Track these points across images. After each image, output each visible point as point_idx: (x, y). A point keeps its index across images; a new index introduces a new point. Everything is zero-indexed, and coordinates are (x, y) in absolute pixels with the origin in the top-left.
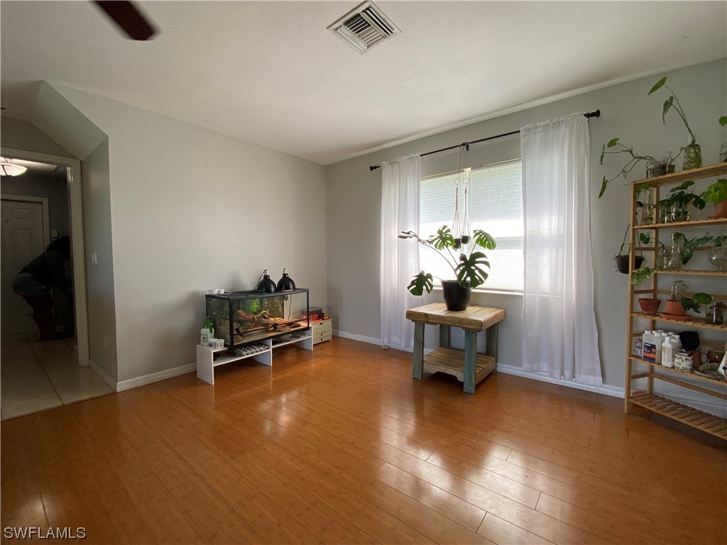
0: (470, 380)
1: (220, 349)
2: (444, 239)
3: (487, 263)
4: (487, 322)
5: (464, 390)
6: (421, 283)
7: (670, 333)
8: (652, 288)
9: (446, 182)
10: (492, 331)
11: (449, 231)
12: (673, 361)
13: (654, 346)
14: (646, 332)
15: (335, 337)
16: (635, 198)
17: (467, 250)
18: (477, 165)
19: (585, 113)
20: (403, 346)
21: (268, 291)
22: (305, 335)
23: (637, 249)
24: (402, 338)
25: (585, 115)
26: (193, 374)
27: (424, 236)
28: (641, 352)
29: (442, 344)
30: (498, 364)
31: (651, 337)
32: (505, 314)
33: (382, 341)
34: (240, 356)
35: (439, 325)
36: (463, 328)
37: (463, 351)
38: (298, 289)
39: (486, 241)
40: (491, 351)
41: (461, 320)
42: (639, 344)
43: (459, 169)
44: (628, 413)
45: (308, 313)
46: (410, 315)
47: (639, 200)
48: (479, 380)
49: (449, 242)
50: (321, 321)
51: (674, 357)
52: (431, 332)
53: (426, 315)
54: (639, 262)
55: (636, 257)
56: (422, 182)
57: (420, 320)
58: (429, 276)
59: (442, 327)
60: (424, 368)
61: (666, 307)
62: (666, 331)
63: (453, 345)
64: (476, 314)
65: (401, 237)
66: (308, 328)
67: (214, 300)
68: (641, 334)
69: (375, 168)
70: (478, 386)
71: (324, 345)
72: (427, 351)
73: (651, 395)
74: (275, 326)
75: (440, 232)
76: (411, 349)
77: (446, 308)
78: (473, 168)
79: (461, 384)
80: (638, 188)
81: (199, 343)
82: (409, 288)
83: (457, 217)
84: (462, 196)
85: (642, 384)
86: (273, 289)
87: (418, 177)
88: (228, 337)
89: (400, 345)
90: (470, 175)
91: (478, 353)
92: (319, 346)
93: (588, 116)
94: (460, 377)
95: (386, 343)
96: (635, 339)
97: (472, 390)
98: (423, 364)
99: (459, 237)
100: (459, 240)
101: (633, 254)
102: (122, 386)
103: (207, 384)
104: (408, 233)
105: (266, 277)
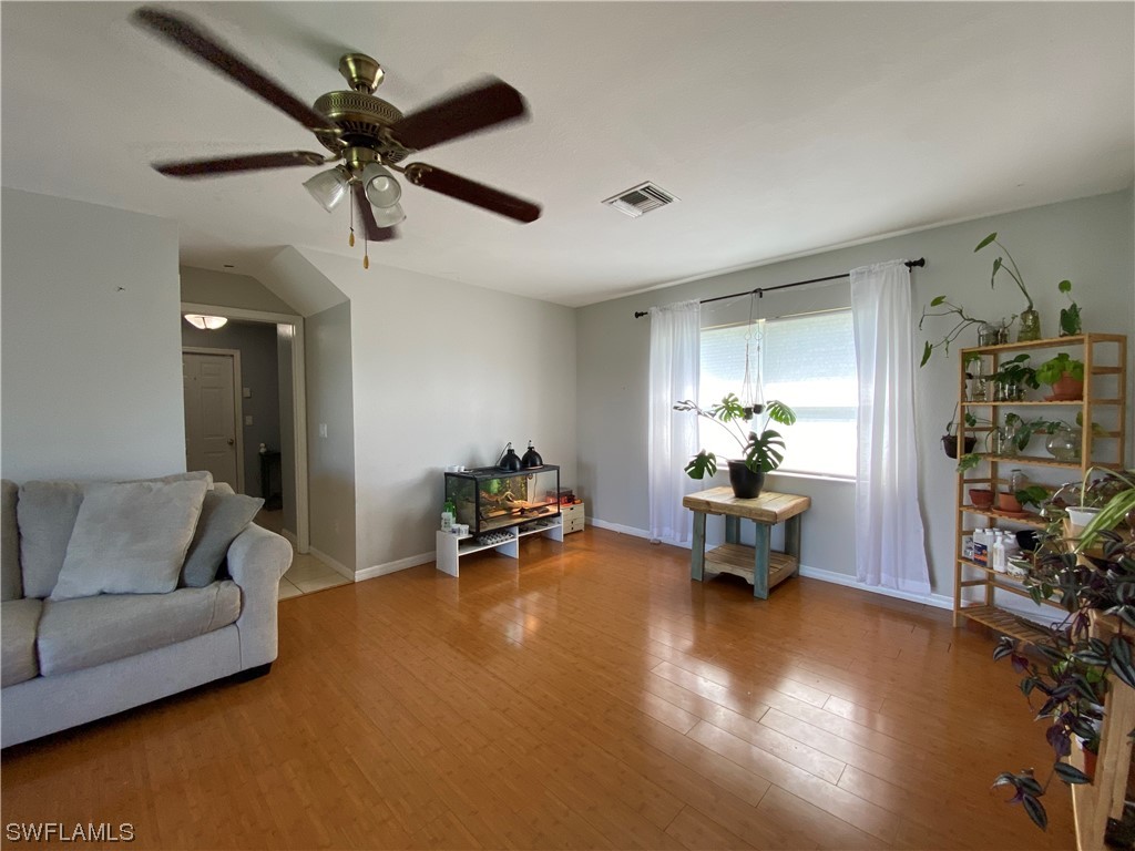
0: (762, 583)
1: (465, 536)
2: (730, 408)
3: (781, 444)
4: (783, 513)
5: (756, 595)
6: (701, 465)
7: (1006, 532)
8: (990, 477)
9: (734, 335)
10: (793, 524)
11: (736, 400)
12: (1006, 565)
13: (985, 547)
14: (977, 530)
15: (588, 526)
16: (964, 368)
17: (759, 425)
18: (774, 315)
19: (906, 261)
20: (678, 539)
21: (513, 468)
22: (554, 523)
23: (967, 430)
24: (677, 532)
25: (907, 264)
26: (433, 564)
27: (705, 406)
28: (971, 554)
29: (728, 540)
30: (801, 566)
31: (983, 536)
32: (809, 503)
33: (651, 534)
34: (485, 545)
35: (723, 516)
36: (754, 520)
37: (754, 548)
38: (547, 466)
39: (782, 414)
40: (792, 549)
41: (750, 510)
42: (970, 545)
43: (751, 321)
44: (958, 628)
45: (559, 496)
46: (688, 502)
47: (969, 371)
48: (773, 583)
49: (737, 412)
50: (572, 506)
51: (1007, 560)
52: (714, 525)
53: (708, 503)
54: (970, 445)
55: (966, 438)
56: (702, 334)
57: (701, 509)
58: (712, 456)
59: (729, 518)
60: (706, 567)
61: (1001, 501)
62: (1002, 529)
63: (743, 540)
64: (771, 503)
65: (676, 408)
66: (558, 514)
67: (454, 478)
68: (971, 533)
69: (642, 314)
70: (772, 590)
71: (575, 535)
72: (708, 547)
73: (990, 607)
74: (522, 510)
75: (726, 401)
76: (689, 544)
77: (733, 495)
78: (769, 319)
79: (751, 588)
80: (967, 357)
81: (440, 529)
82: (686, 470)
83: (747, 379)
84: (754, 354)
85: (980, 593)
86: (518, 466)
87: (698, 329)
88: (474, 522)
89: (674, 539)
90: (764, 327)
91: (773, 551)
92: (570, 537)
93: (910, 264)
94: (750, 578)
95: (655, 536)
96: (964, 538)
97: (764, 594)
98: (704, 563)
99: (750, 405)
100: (750, 409)
101: (962, 434)
102: (361, 575)
103: (450, 576)
104: (686, 403)
105: (511, 452)
